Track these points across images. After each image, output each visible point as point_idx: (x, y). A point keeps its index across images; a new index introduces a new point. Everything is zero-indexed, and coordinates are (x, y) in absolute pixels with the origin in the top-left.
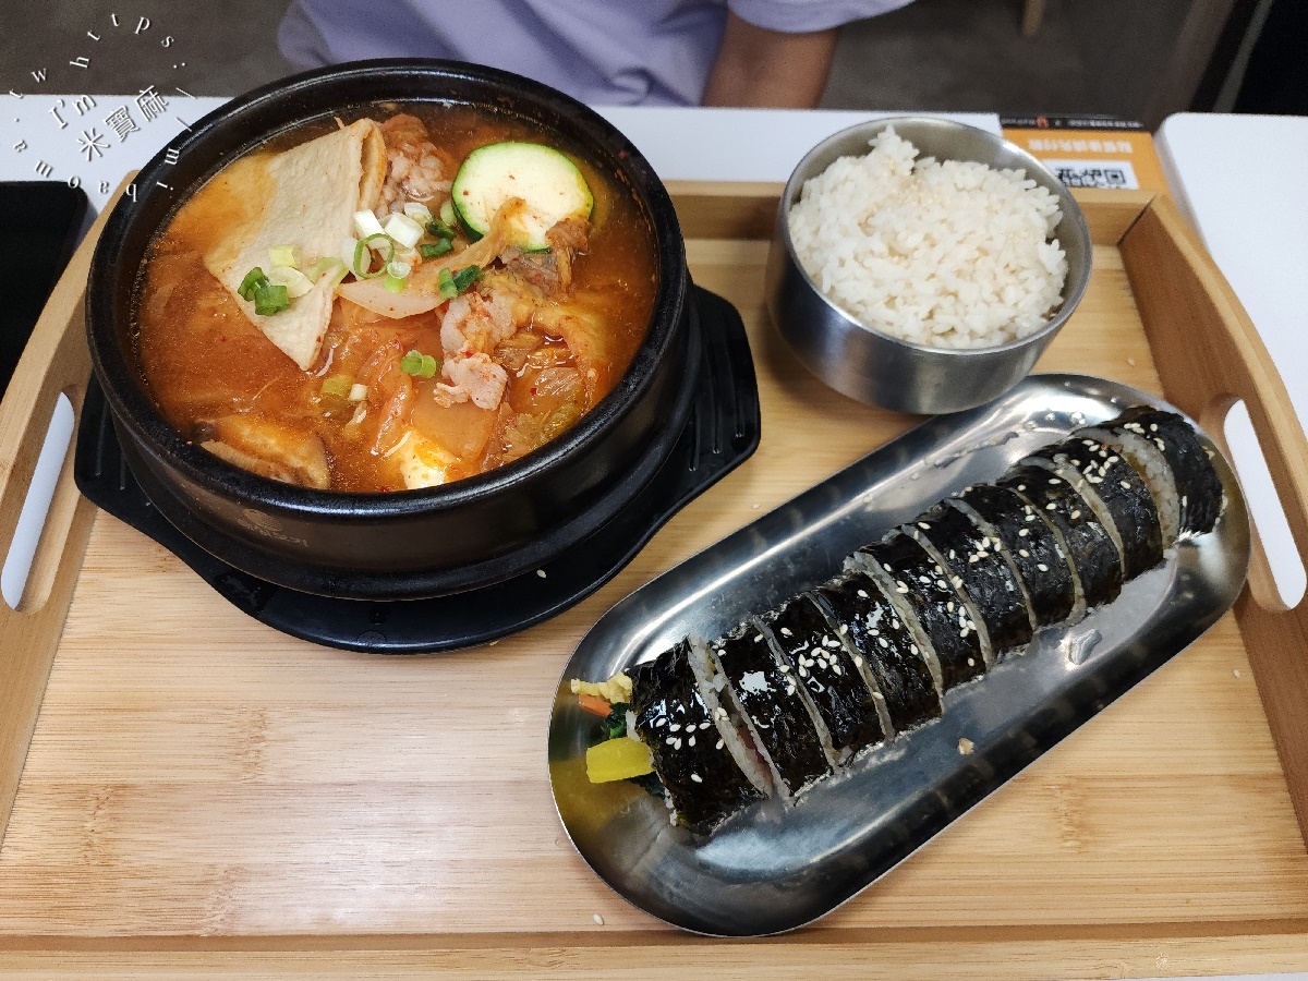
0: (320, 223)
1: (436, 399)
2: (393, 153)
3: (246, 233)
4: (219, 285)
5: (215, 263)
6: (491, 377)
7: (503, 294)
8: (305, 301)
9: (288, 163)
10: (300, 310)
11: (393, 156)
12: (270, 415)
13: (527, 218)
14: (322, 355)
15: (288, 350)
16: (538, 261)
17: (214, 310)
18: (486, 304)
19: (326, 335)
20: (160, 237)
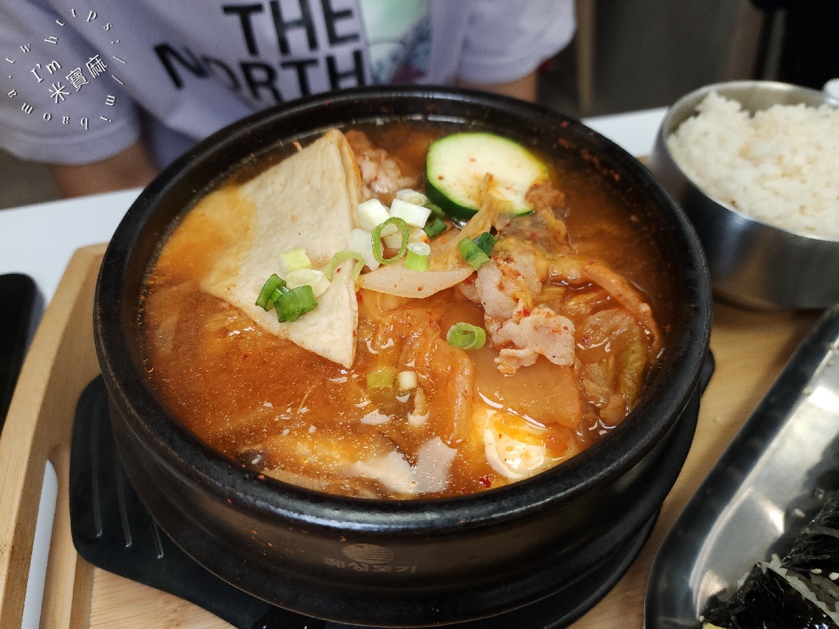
0: (316, 226)
1: (499, 368)
2: (360, 158)
3: (238, 253)
4: (224, 305)
5: (214, 285)
6: (562, 329)
7: (521, 253)
8: (327, 299)
9: (260, 187)
10: (323, 309)
11: (360, 160)
12: (325, 426)
13: (501, 189)
14: (360, 350)
15: (324, 352)
16: (527, 223)
17: (225, 331)
18: (511, 265)
19: (358, 328)
20: (151, 272)
